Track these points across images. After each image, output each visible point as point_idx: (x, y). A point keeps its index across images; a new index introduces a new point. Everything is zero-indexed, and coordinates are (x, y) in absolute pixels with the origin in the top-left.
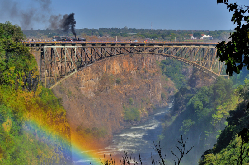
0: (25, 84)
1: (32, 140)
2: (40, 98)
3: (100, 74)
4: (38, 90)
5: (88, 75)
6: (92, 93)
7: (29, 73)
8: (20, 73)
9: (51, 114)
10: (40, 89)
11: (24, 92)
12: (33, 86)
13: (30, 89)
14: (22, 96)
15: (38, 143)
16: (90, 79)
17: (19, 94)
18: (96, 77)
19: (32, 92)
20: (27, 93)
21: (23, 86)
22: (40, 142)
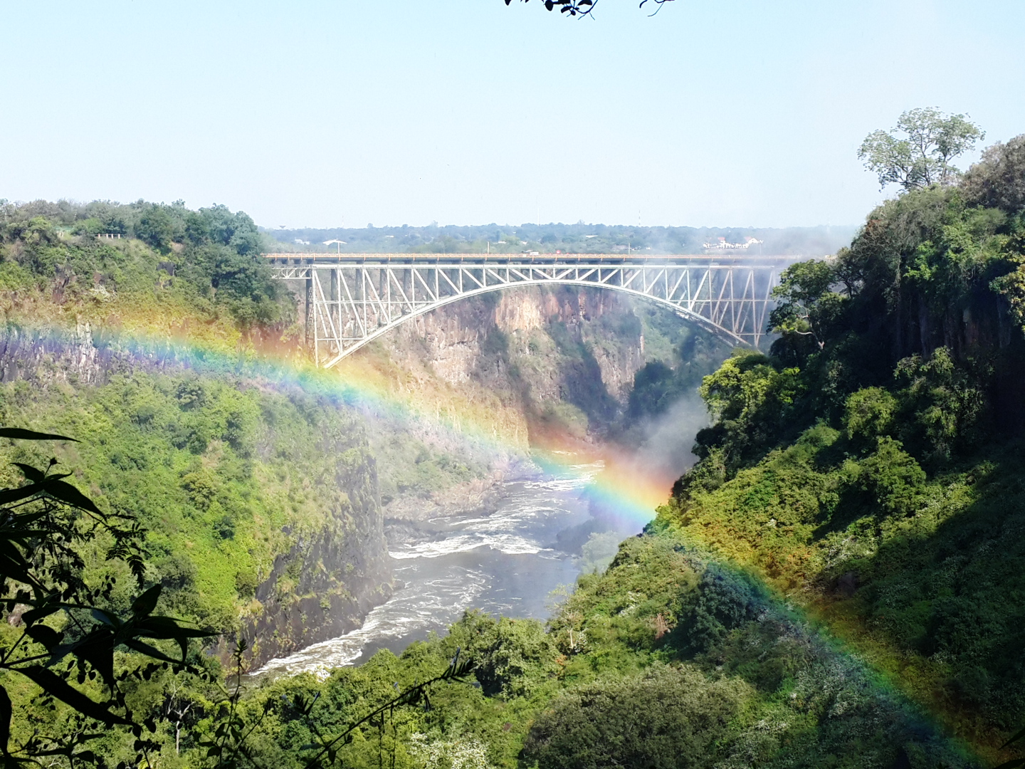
3: (483, 331)
5: (452, 333)
6: (462, 375)
16: (456, 341)
18: (471, 339)
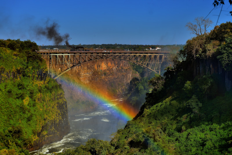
0: (38, 77)
1: (41, 110)
2: (47, 85)
3: (93, 70)
4: (46, 80)
6: (87, 81)
7: (41, 70)
8: (35, 70)
9: (54, 94)
10: (48, 79)
11: (38, 81)
12: (43, 78)
13: (41, 79)
14: (36, 83)
15: (45, 111)
16: (86, 73)
17: (34, 82)
18: (90, 72)
19: (43, 81)
20: (39, 82)
21: (37, 78)
22: (46, 111)
